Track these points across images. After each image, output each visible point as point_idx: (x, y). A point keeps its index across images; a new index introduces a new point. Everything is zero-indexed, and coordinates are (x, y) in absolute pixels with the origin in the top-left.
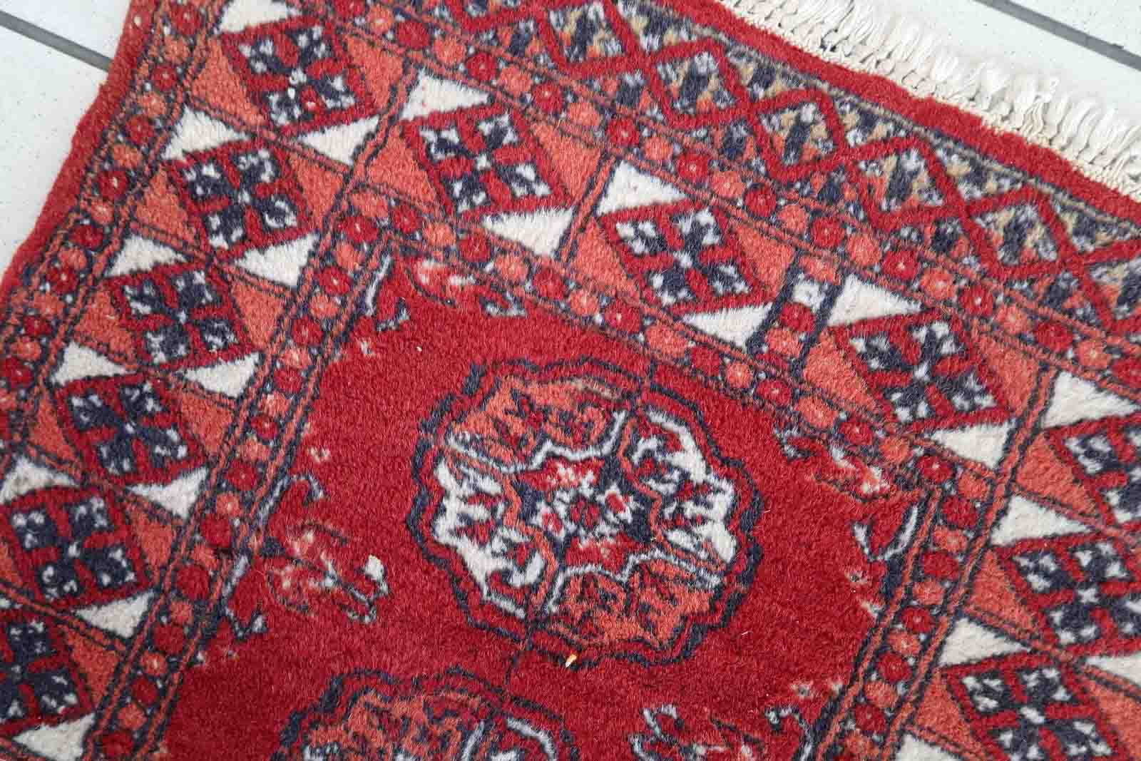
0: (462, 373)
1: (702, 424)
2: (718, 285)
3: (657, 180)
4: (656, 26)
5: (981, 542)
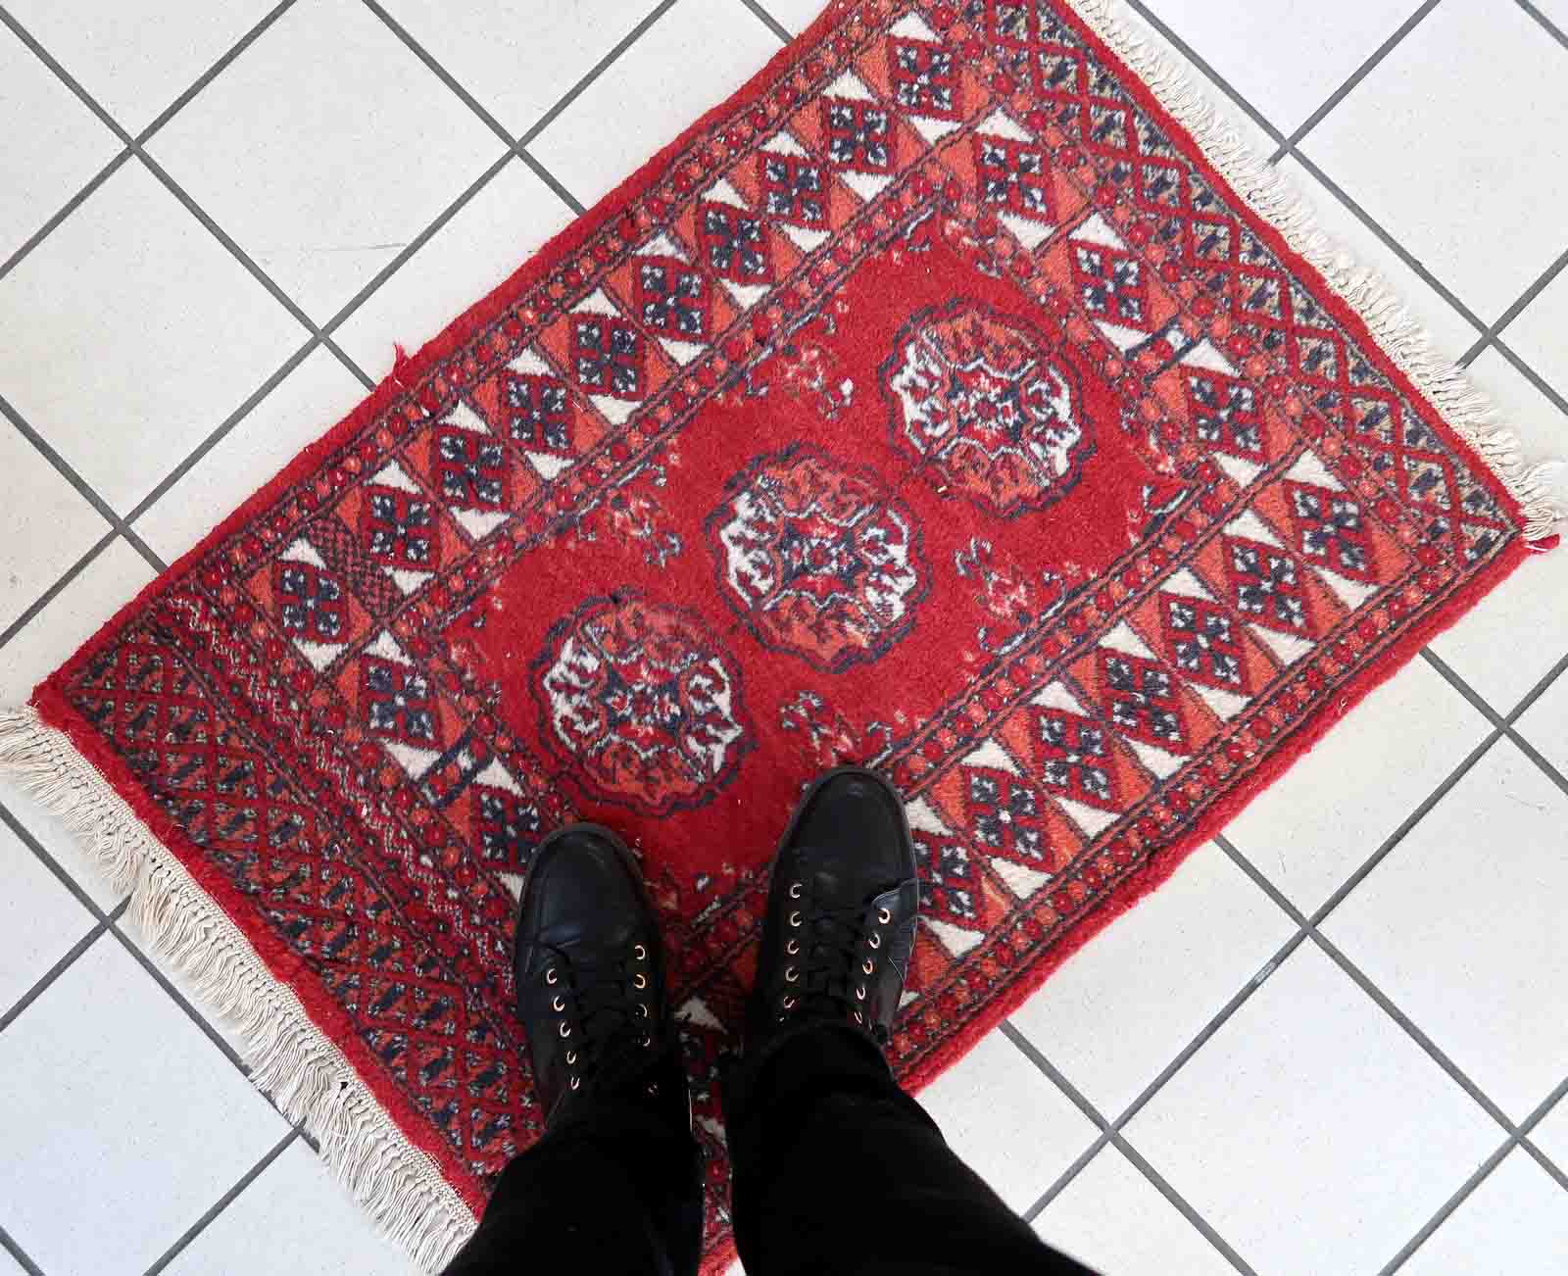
0: (948, 295)
1: (1079, 388)
2: (1124, 310)
3: (1114, 233)
4: (1152, 141)
5: (1216, 527)
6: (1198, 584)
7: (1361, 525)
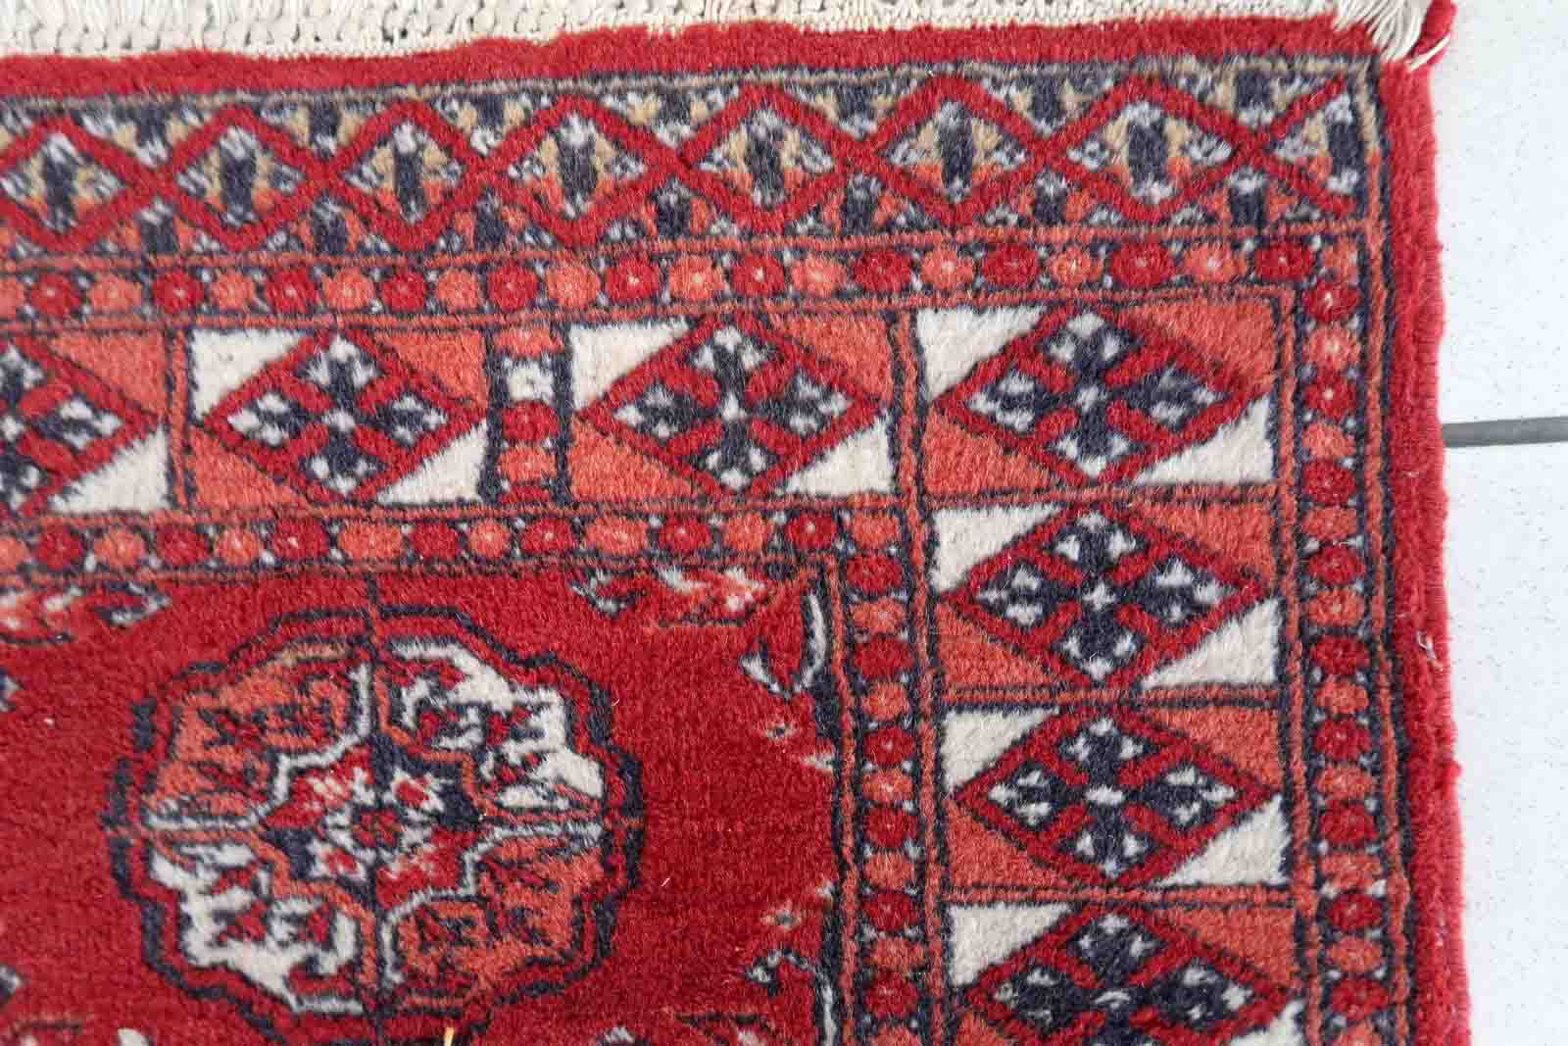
0: (121, 723)
1: (474, 630)
2: (401, 431)
3: (253, 333)
4: (150, 126)
5: (921, 597)
6: (996, 718)
7: (1130, 335)
